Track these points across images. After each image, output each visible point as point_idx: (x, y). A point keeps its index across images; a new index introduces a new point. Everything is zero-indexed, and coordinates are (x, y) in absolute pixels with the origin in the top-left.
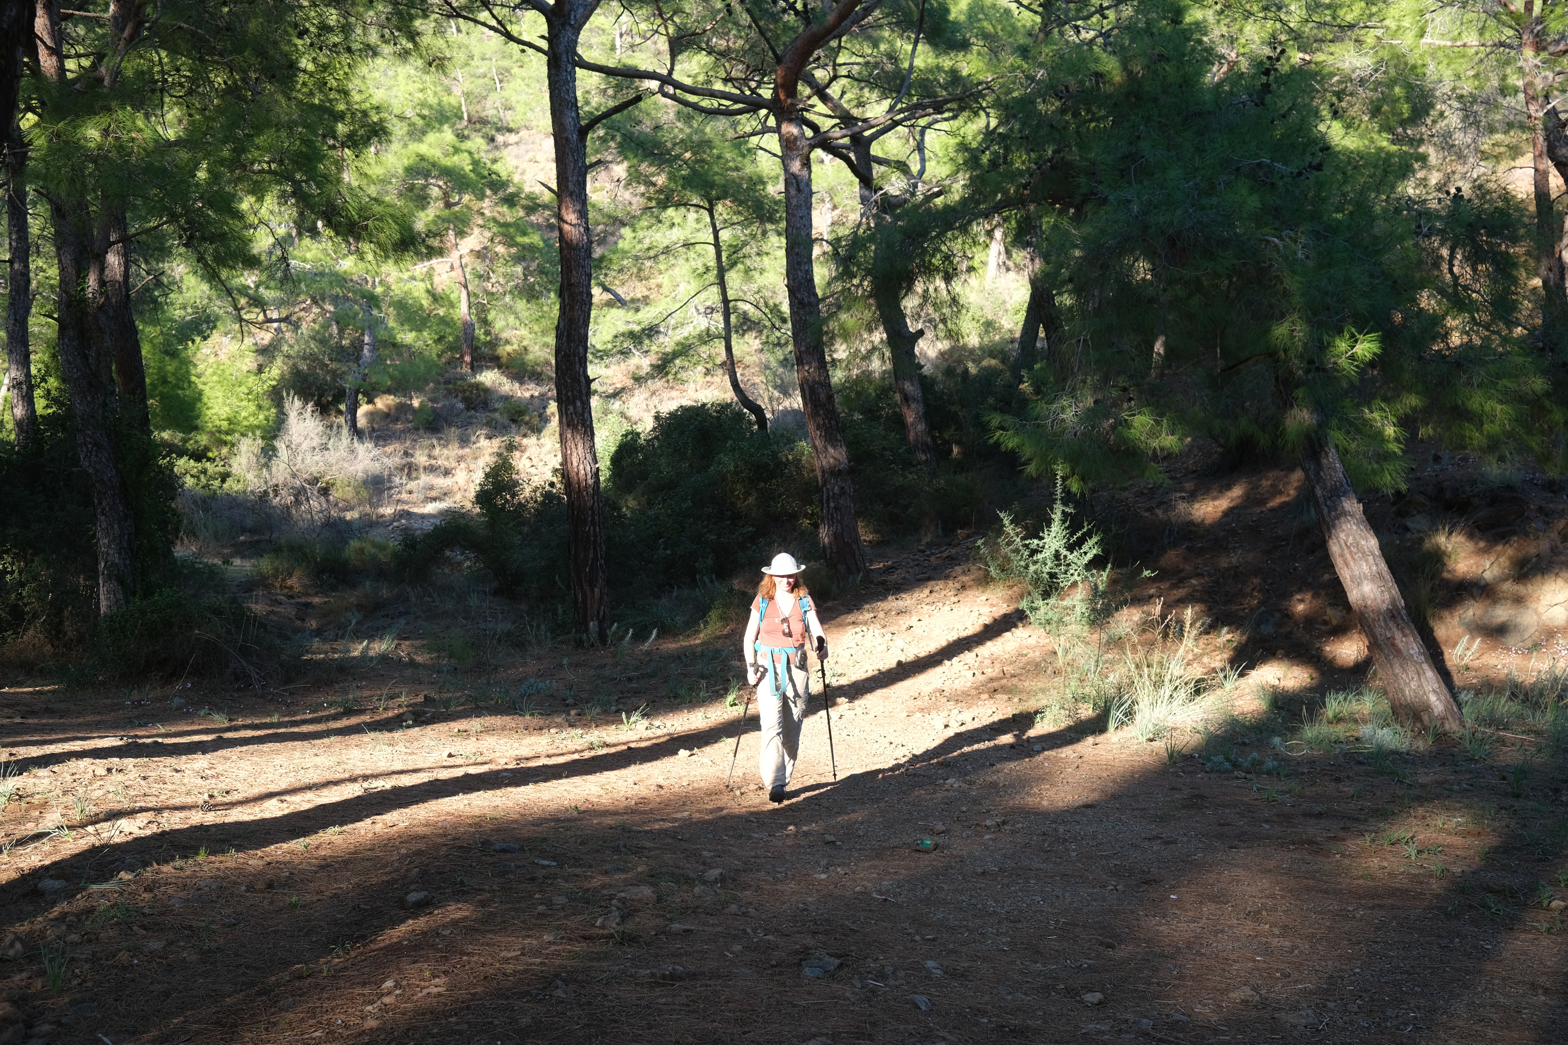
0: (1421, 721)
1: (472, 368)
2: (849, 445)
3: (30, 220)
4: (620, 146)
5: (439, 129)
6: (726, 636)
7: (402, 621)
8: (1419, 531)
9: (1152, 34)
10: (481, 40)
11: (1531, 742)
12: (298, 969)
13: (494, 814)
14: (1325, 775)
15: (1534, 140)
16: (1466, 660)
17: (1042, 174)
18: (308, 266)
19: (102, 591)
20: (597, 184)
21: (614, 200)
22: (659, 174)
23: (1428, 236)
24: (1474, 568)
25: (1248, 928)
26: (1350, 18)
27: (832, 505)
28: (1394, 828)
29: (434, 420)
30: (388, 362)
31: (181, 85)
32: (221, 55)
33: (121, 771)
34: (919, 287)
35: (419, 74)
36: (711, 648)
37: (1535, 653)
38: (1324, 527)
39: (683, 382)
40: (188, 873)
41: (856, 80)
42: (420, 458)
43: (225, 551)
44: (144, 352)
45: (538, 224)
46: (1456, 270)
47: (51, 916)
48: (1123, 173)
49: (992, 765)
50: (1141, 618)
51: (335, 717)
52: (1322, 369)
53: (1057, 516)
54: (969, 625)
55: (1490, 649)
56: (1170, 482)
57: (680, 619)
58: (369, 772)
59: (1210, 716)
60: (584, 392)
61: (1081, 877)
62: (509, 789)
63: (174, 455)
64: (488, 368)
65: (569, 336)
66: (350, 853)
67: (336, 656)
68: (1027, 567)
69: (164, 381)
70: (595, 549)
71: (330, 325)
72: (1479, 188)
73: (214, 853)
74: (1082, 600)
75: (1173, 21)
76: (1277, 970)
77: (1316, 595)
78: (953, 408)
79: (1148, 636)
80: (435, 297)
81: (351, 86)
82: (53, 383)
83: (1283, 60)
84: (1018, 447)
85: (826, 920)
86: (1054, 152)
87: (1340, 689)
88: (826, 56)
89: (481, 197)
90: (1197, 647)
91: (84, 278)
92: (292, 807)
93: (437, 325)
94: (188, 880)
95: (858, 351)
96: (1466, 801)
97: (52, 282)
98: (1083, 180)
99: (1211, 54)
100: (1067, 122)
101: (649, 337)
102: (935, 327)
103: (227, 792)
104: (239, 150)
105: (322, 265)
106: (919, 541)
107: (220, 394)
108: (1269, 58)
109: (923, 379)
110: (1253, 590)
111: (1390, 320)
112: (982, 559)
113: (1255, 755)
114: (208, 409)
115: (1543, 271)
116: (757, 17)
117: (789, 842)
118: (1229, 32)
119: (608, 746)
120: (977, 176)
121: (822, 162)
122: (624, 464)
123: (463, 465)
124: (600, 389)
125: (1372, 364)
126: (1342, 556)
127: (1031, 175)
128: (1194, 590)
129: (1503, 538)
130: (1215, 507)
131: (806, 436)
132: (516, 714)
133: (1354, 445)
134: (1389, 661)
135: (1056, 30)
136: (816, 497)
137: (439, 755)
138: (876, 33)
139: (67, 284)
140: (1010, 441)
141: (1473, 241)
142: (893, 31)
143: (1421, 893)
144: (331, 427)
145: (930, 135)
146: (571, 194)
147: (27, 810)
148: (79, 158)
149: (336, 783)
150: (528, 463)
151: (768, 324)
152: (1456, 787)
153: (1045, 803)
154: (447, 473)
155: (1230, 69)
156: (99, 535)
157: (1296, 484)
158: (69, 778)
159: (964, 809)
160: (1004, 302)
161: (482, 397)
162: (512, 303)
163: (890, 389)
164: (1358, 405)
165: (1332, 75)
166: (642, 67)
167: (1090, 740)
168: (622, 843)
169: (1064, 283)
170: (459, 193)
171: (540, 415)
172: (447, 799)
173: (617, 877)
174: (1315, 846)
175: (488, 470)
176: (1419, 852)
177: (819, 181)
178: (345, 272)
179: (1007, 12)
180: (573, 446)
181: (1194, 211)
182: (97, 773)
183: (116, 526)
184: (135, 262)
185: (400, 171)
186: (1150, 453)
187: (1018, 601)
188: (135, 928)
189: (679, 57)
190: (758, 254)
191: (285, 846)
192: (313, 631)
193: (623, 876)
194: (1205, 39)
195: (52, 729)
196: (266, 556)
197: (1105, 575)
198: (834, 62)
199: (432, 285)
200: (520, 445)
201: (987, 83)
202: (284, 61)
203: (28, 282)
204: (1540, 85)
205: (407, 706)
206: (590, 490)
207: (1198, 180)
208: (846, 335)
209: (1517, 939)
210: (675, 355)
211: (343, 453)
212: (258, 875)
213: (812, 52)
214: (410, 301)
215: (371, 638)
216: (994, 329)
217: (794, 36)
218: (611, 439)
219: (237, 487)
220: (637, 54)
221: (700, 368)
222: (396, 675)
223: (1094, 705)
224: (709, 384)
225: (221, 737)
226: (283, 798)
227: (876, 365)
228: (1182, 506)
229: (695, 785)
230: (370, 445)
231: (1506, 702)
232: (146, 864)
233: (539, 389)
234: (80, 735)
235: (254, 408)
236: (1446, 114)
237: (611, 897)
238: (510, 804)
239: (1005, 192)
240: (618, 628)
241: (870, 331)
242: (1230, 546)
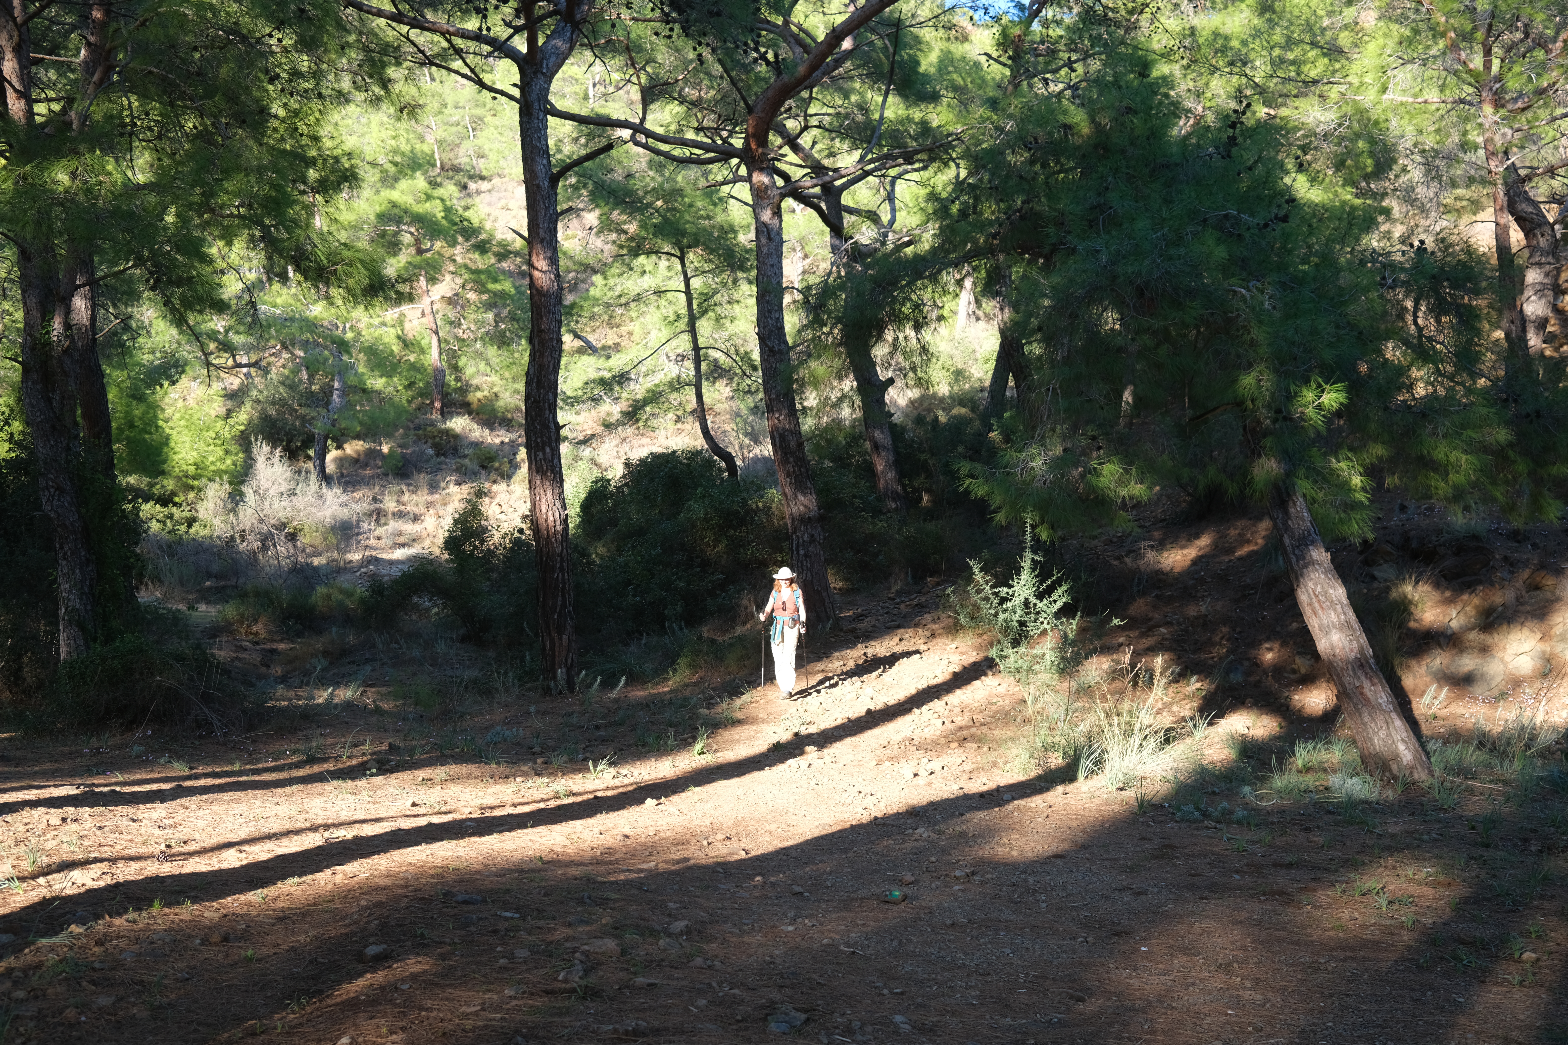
0: (1390, 770)
1: (442, 414)
2: (819, 493)
4: (592, 194)
5: (411, 176)
6: (695, 684)
7: (368, 668)
8: (1386, 580)
9: (1120, 87)
10: (454, 89)
11: (1499, 791)
12: (252, 1026)
13: (458, 864)
14: (1294, 824)
15: (1494, 195)
16: (1434, 709)
17: (1011, 224)
18: (278, 312)
19: (63, 636)
20: (569, 232)
21: (585, 248)
22: (630, 222)
23: (1392, 288)
24: (1441, 618)
25: (1219, 981)
26: (1313, 74)
27: (802, 552)
28: (1365, 878)
29: (404, 465)
30: (358, 408)
31: (150, 129)
32: (192, 100)
33: (76, 820)
34: (889, 336)
35: (392, 121)
36: (680, 695)
37: (1502, 702)
38: (1292, 576)
39: (654, 429)
40: (141, 926)
41: (827, 130)
42: (390, 504)
43: (191, 597)
44: (110, 396)
45: (509, 271)
46: (1420, 321)
48: (1092, 224)
49: (962, 815)
50: (1110, 667)
51: (298, 765)
52: (1288, 418)
53: (1026, 565)
54: (938, 673)
55: (1457, 698)
56: (1139, 530)
57: (648, 667)
58: (330, 821)
59: (1180, 765)
60: (553, 438)
61: (1051, 928)
62: (473, 839)
63: (140, 500)
64: (458, 414)
65: (538, 382)
66: (308, 905)
67: (300, 703)
68: (996, 615)
69: (131, 425)
70: (563, 596)
71: (300, 371)
72: (1441, 240)
73: (168, 905)
74: (1052, 649)
75: (1140, 74)
76: (1249, 1024)
77: (1284, 644)
78: (923, 457)
79: (1118, 684)
80: (406, 343)
81: (322, 133)
82: (17, 426)
83: (1249, 114)
84: (988, 495)
85: (793, 973)
86: (1023, 202)
87: (1309, 738)
88: (797, 107)
89: (453, 244)
90: (1166, 695)
91: (49, 321)
92: (251, 858)
93: (408, 370)
94: (141, 934)
95: (828, 398)
96: (1436, 851)
97: (18, 325)
98: (1051, 230)
99: (1178, 108)
100: (1036, 173)
101: (620, 383)
102: (905, 376)
103: (185, 842)
104: (209, 194)
105: (292, 311)
106: (890, 588)
107: (187, 439)
108: (1235, 111)
109: (893, 427)
110: (1222, 638)
111: (1356, 371)
112: (951, 607)
113: (1225, 804)
114: (175, 453)
115: (1505, 323)
116: (728, 67)
117: (756, 893)
118: (1195, 87)
119: (574, 794)
120: (947, 226)
121: (794, 211)
122: (594, 510)
123: (432, 511)
124: (571, 436)
125: (1338, 414)
126: (1310, 604)
127: (1000, 225)
128: (1163, 639)
129: (1469, 587)
130: (1184, 555)
131: (775, 483)
132: (481, 762)
133: (1321, 495)
134: (1358, 710)
135: (1025, 83)
136: (785, 545)
137: (403, 805)
138: (847, 85)
139: (32, 327)
140: (980, 489)
141: (1437, 293)
142: (864, 82)
143: (1392, 945)
144: (299, 472)
145: (900, 185)
146: (542, 241)
148: (45, 200)
149: (297, 832)
150: (497, 510)
151: (738, 371)
152: (1425, 837)
153: (1015, 853)
154: (416, 519)
155: (1197, 123)
156: (60, 580)
157: (1263, 533)
158: (22, 828)
159: (933, 859)
160: (974, 351)
161: (452, 443)
162: (482, 350)
163: (861, 437)
164: (1325, 454)
165: (1297, 129)
166: (615, 116)
167: (1060, 789)
168: (586, 894)
169: (1033, 332)
170: (431, 240)
171: (510, 462)
172: (409, 849)
173: (580, 929)
174: (1286, 897)
175: (457, 516)
176: (1390, 903)
177: (790, 230)
178: (316, 318)
179: (977, 64)
180: (542, 492)
181: (1162, 262)
182: (52, 822)
183: (77, 571)
184: (104, 306)
185: (372, 217)
186: (1119, 501)
187: (987, 649)
188: (84, 984)
189: (651, 107)
190: (729, 302)
191: (242, 897)
192: (278, 677)
193: (587, 928)
194: (1172, 93)
196: (231, 602)
197: (1074, 623)
198: (806, 112)
199: (402, 331)
200: (490, 492)
201: (957, 134)
202: (254, 107)
204: (1499, 141)
205: (371, 754)
206: (559, 537)
207: (1166, 230)
208: (816, 383)
209: (1489, 992)
210: (645, 402)
211: (311, 498)
212: (213, 927)
213: (784, 102)
214: (381, 347)
215: (337, 684)
216: (964, 377)
217: (765, 87)
218: (582, 486)
219: (203, 532)
220: (609, 104)
221: (671, 416)
222: (361, 723)
223: (1064, 754)
224: (680, 431)
225: (180, 786)
226: (242, 848)
227: (846, 413)
228: (1151, 555)
229: (662, 835)
230: (338, 491)
231: (1474, 751)
232: (98, 917)
233: (509, 435)
234: (36, 783)
235: (222, 453)
236: (1409, 168)
237: (575, 950)
238: (473, 854)
239: (975, 242)
240: (586, 675)
241: (841, 379)
242: (1199, 595)
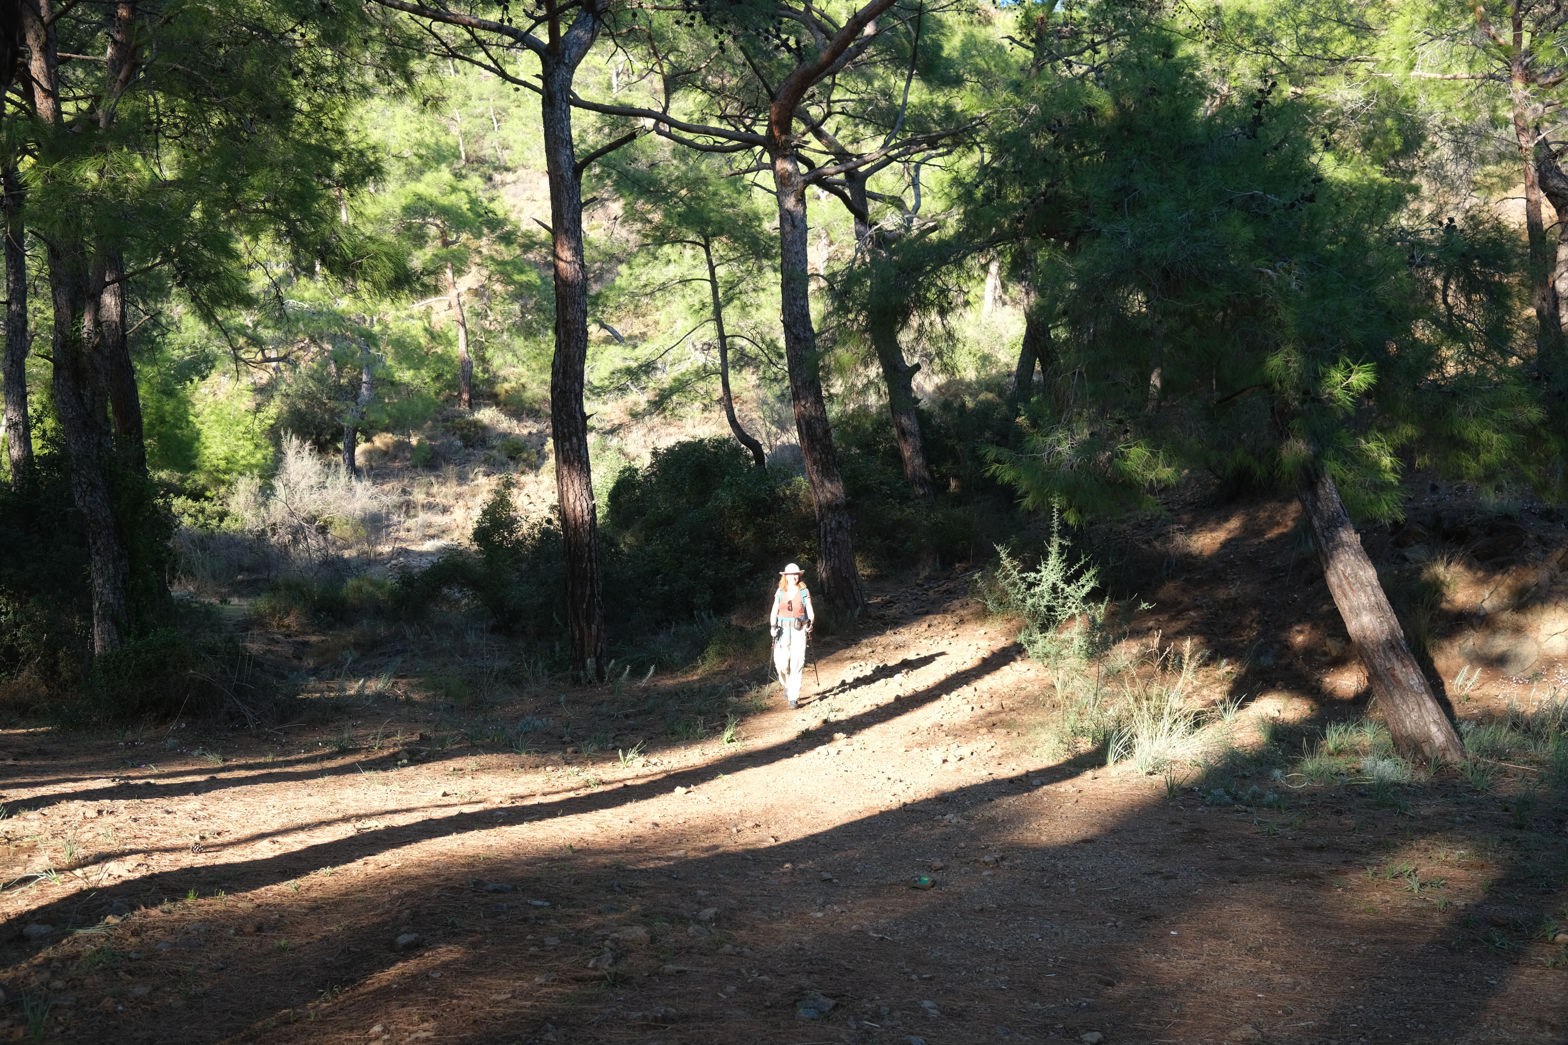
0: (1423, 752)
1: (470, 406)
2: (846, 480)
3: (28, 261)
4: (616, 183)
5: (436, 168)
6: (724, 672)
7: (399, 659)
8: (1417, 561)
9: (1144, 68)
10: (478, 81)
11: (1534, 772)
12: (285, 1014)
13: (489, 854)
14: (1325, 807)
15: (1525, 171)
16: (1467, 691)
17: (1035, 207)
18: (306, 306)
19: (96, 631)
20: (594, 222)
21: (610, 238)
22: (655, 211)
23: (1422, 266)
24: (1473, 598)
25: (1249, 964)
26: (1340, 51)
27: (829, 539)
28: (1397, 861)
29: (432, 457)
30: (387, 401)
31: (176, 126)
32: (217, 96)
33: (112, 813)
34: (915, 321)
35: (416, 114)
36: (709, 684)
37: (1535, 683)
38: (1322, 558)
39: (681, 418)
40: (176, 916)
41: (850, 116)
42: (419, 496)
43: (223, 590)
44: (141, 393)
45: (535, 262)
46: (1450, 300)
47: (36, 962)
48: (1117, 206)
49: (991, 800)
50: (1140, 651)
51: (330, 757)
52: (1317, 400)
53: (1054, 549)
54: (967, 659)
55: (1490, 679)
56: (1168, 514)
57: (677, 655)
58: (362, 812)
59: (1210, 749)
60: (580, 428)
61: (1081, 913)
62: (504, 828)
63: (172, 495)
64: (486, 405)
65: (564, 373)
66: (341, 895)
67: (332, 694)
68: (1024, 600)
69: (162, 421)
70: (592, 586)
71: (328, 364)
72: (1473, 219)
73: (203, 895)
74: (1081, 633)
75: (1164, 55)
76: (1279, 1008)
77: (1315, 627)
78: (950, 442)
79: (1147, 668)
80: (433, 335)
81: (346, 127)
82: (49, 423)
83: (1274, 93)
84: (1015, 480)
85: (822, 960)
86: (1048, 186)
87: (1341, 721)
88: (820, 93)
89: (479, 235)
90: (1196, 679)
91: (79, 318)
92: (284, 848)
93: (435, 363)
94: (176, 924)
95: (853, 385)
96: (1469, 833)
97: (48, 323)
98: (1076, 213)
99: (1203, 89)
100: (1060, 156)
101: (647, 373)
102: (931, 361)
103: (219, 834)
104: (234, 190)
105: (320, 304)
106: (918, 575)
107: (218, 434)
108: (1261, 91)
109: (920, 413)
110: (1252, 621)
111: (1385, 350)
112: (979, 593)
113: (1255, 787)
114: (206, 448)
115: (1537, 300)
116: (750, 54)
117: (786, 880)
118: (1221, 67)
119: (604, 783)
120: (971, 211)
121: (818, 198)
122: (622, 500)
123: (461, 503)
124: (598, 425)
125: (1367, 394)
126: (1340, 586)
127: (1025, 209)
128: (1193, 622)
129: (1502, 568)
130: (1213, 538)
131: (803, 471)
132: (512, 752)
133: (1350, 476)
134: (1389, 692)
135: (1049, 65)
136: (814, 533)
137: (435, 795)
138: (870, 71)
139: (62, 324)
140: (1007, 475)
141: (1466, 271)
142: (886, 67)
143: (1424, 928)
144: (329, 465)
145: (924, 170)
146: (566, 232)
147: (15, 854)
148: (73, 198)
149: (329, 823)
150: (526, 501)
151: (764, 359)
152: (1458, 819)
153: (1044, 838)
154: (445, 510)
155: (1223, 103)
156: (94, 575)
157: (1293, 515)
158: (59, 821)
159: (962, 845)
160: (1001, 336)
161: (480, 434)
162: (509, 341)
163: (887, 423)
164: (1355, 435)
165: (1323, 108)
166: (638, 105)
167: (1089, 774)
168: (616, 883)
169: (1059, 316)
170: (457, 232)
171: (538, 452)
172: (441, 839)
173: (610, 917)
174: (1316, 880)
175: (486, 507)
176: (1422, 885)
177: (816, 217)
178: (343, 311)
179: (1000, 48)
180: (569, 482)
181: (1188, 244)
182: (88, 815)
183: (110, 566)
184: (134, 303)
185: (398, 210)
186: (1147, 485)
187: (1015, 635)
188: (121, 973)
189: (674, 95)
190: (754, 290)
191: (275, 888)
192: (310, 670)
193: (617, 916)
194: (1197, 73)
195: (44, 771)
196: (263, 595)
197: (1102, 607)
198: (829, 98)
199: (429, 323)
200: (518, 482)
201: (980, 119)
202: (278, 102)
203: (26, 322)
204: (1529, 115)
205: (402, 745)
206: (587, 527)
207: (1191, 211)
208: (841, 370)
209: (1522, 974)
210: (672, 391)
211: (340, 491)
212: (247, 917)
213: (806, 89)
214: (408, 340)
215: (368, 676)
216: (991, 362)
217: (788, 74)
218: (609, 476)
219: (235, 526)
220: (633, 93)
221: (698, 404)
222: (392, 714)
223: (1094, 738)
224: (707, 420)
225: (214, 778)
226: (275, 839)
227: (872, 400)
228: (1180, 539)
229: (692, 822)
230: (368, 483)
231: (1508, 732)
232: (133, 908)
233: (537, 426)
234: (72, 777)
235: (252, 447)
236: (1438, 145)
237: (604, 938)
238: (504, 843)
239: (999, 226)
240: (616, 664)
241: (866, 365)
242: (1228, 578)
